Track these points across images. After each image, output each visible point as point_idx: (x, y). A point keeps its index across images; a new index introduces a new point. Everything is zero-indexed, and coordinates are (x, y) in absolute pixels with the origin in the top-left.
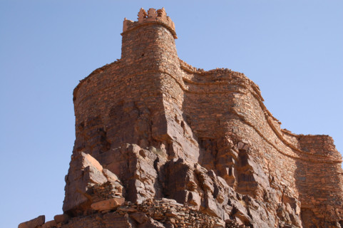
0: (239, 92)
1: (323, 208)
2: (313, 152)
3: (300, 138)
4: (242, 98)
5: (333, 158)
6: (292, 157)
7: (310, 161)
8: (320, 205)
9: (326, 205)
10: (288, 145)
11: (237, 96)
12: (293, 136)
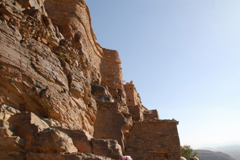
0: (79, 4)
1: (111, 82)
2: (109, 57)
3: (104, 49)
4: (81, 8)
5: (118, 61)
6: (100, 57)
7: (107, 61)
8: (110, 81)
9: (112, 81)
10: (99, 50)
11: (78, 6)
12: (101, 47)
